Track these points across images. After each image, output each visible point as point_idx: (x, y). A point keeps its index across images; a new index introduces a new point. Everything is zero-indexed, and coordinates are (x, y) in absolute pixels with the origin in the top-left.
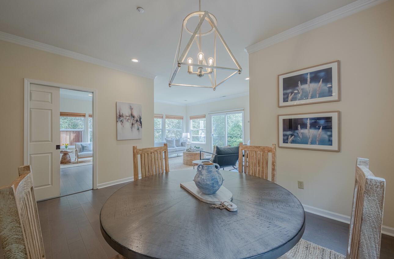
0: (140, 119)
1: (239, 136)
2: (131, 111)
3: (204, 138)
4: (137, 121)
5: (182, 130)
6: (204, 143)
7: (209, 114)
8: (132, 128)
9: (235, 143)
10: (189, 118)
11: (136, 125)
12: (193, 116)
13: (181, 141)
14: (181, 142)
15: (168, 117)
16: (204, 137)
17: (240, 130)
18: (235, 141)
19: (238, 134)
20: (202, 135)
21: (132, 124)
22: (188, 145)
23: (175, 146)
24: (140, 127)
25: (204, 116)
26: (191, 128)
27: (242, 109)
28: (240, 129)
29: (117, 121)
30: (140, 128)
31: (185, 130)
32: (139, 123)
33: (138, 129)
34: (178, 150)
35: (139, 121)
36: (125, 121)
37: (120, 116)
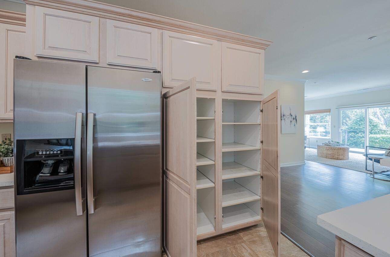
0: (296, 117)
2: (290, 111)
4: (294, 119)
6: (327, 138)
7: (336, 108)
8: (290, 124)
11: (293, 122)
21: (291, 122)
24: (296, 123)
25: (329, 111)
29: (281, 120)
30: (296, 125)
32: (295, 120)
33: (295, 125)
35: (295, 119)
36: (286, 119)
37: (284, 116)
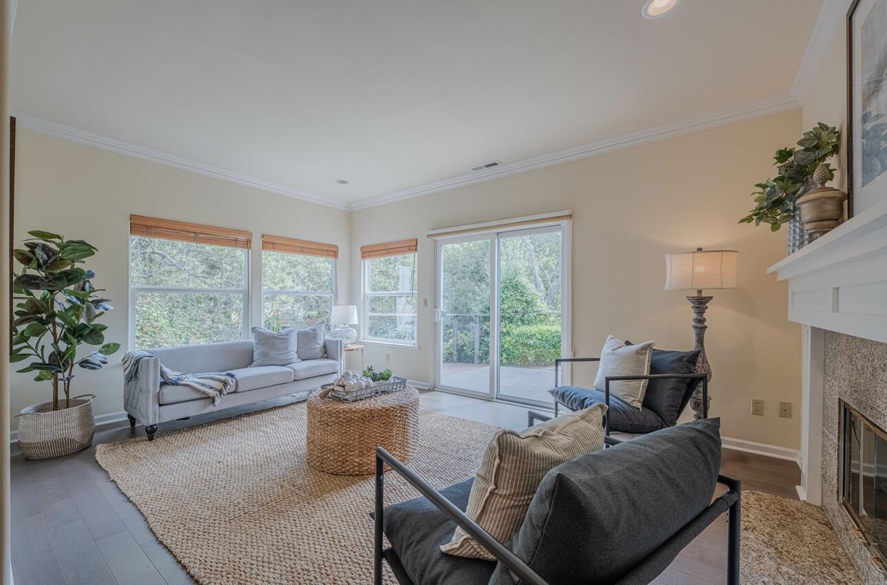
1: (518, 317)
3: (412, 323)
5: (332, 295)
6: (409, 343)
7: (428, 236)
9: (508, 338)
10: (359, 254)
12: (375, 245)
13: (324, 337)
14: (321, 342)
15: (270, 243)
16: (410, 320)
17: (522, 299)
18: (508, 332)
19: (516, 312)
20: (406, 313)
22: (352, 350)
23: (295, 356)
25: (412, 246)
26: (366, 289)
27: (567, 213)
28: (522, 296)
31: (342, 296)
34: (303, 375)
